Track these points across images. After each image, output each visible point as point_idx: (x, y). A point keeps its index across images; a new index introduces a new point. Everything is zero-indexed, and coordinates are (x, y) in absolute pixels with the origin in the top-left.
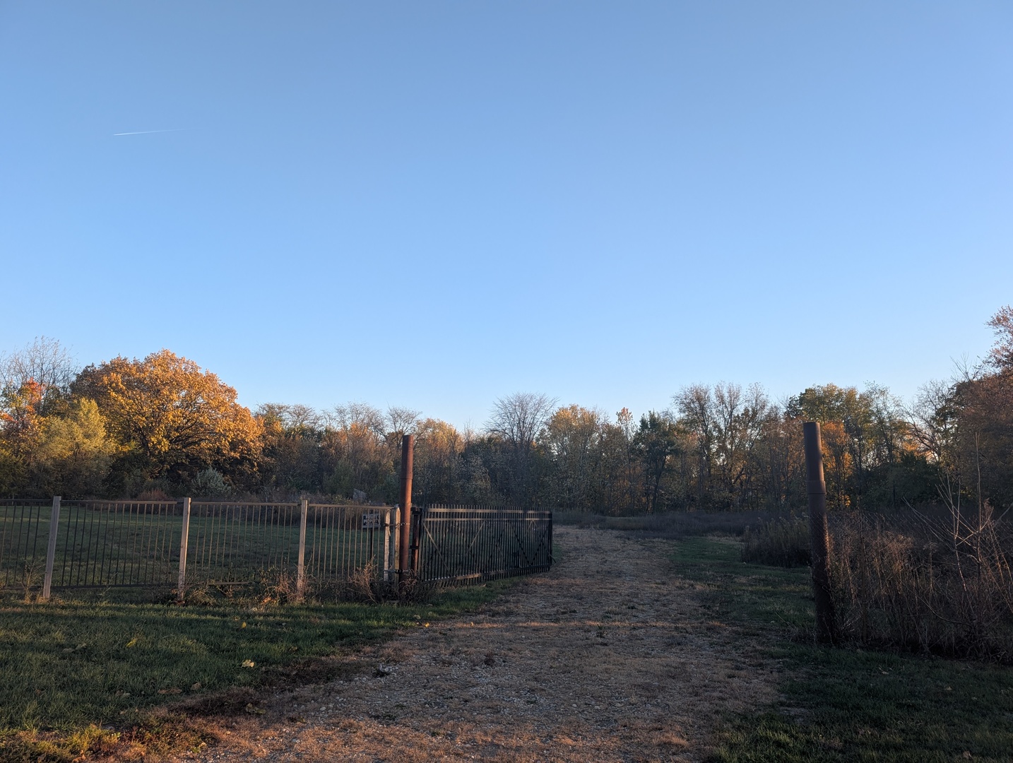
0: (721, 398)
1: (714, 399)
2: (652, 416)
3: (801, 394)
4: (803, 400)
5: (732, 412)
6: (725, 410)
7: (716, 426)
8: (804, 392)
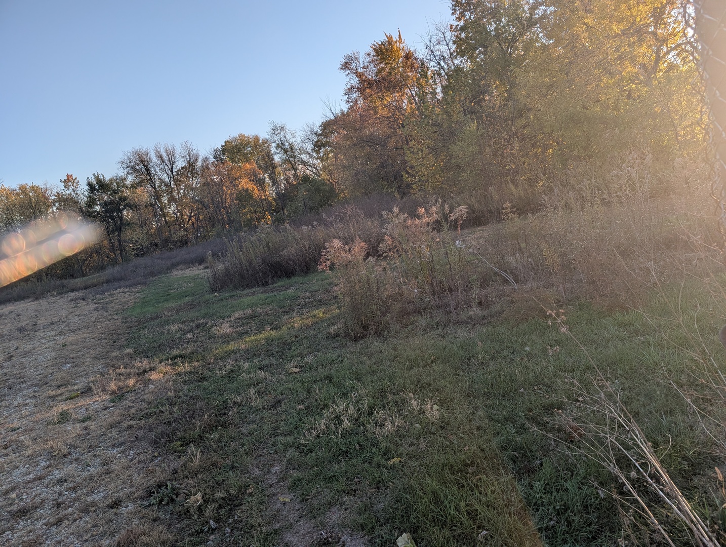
0: (160, 157)
1: (154, 159)
2: (97, 178)
3: (222, 146)
4: (224, 150)
5: (172, 168)
6: (166, 167)
7: (162, 182)
8: (224, 144)
